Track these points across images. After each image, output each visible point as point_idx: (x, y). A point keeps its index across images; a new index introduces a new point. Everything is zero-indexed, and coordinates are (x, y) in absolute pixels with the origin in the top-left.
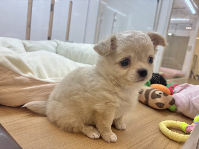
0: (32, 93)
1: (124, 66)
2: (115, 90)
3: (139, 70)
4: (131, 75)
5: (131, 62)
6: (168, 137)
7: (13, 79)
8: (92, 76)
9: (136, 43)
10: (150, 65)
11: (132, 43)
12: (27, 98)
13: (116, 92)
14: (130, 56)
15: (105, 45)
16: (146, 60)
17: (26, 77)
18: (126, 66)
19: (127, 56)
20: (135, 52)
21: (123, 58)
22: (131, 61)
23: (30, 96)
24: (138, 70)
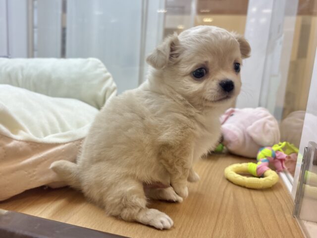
0: (36, 169)
1: (199, 78)
2: (191, 112)
3: (222, 81)
4: (211, 89)
6: (244, 187)
7: (4, 148)
8: (147, 97)
10: (237, 74)
11: (206, 40)
12: (31, 179)
13: (193, 115)
14: (206, 62)
15: (162, 54)
16: (231, 66)
17: (20, 141)
18: (201, 78)
19: (202, 62)
20: (214, 54)
21: (196, 66)
23: (34, 175)
24: (220, 82)
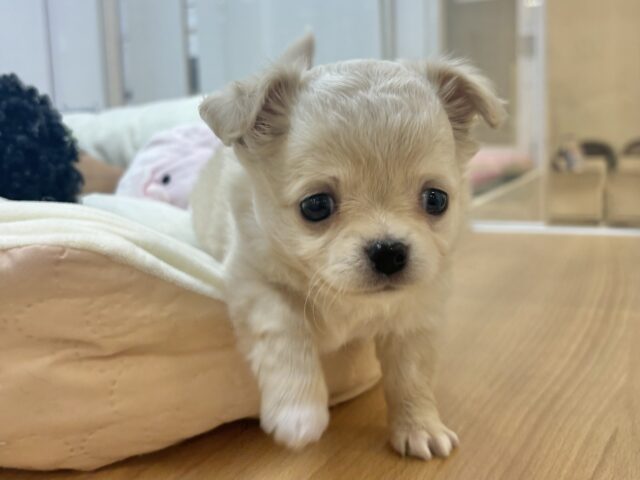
5: (343, 206)
9: (361, 121)
11: (344, 119)
18: (321, 222)
19: (324, 179)
20: (357, 162)
22: (340, 202)
